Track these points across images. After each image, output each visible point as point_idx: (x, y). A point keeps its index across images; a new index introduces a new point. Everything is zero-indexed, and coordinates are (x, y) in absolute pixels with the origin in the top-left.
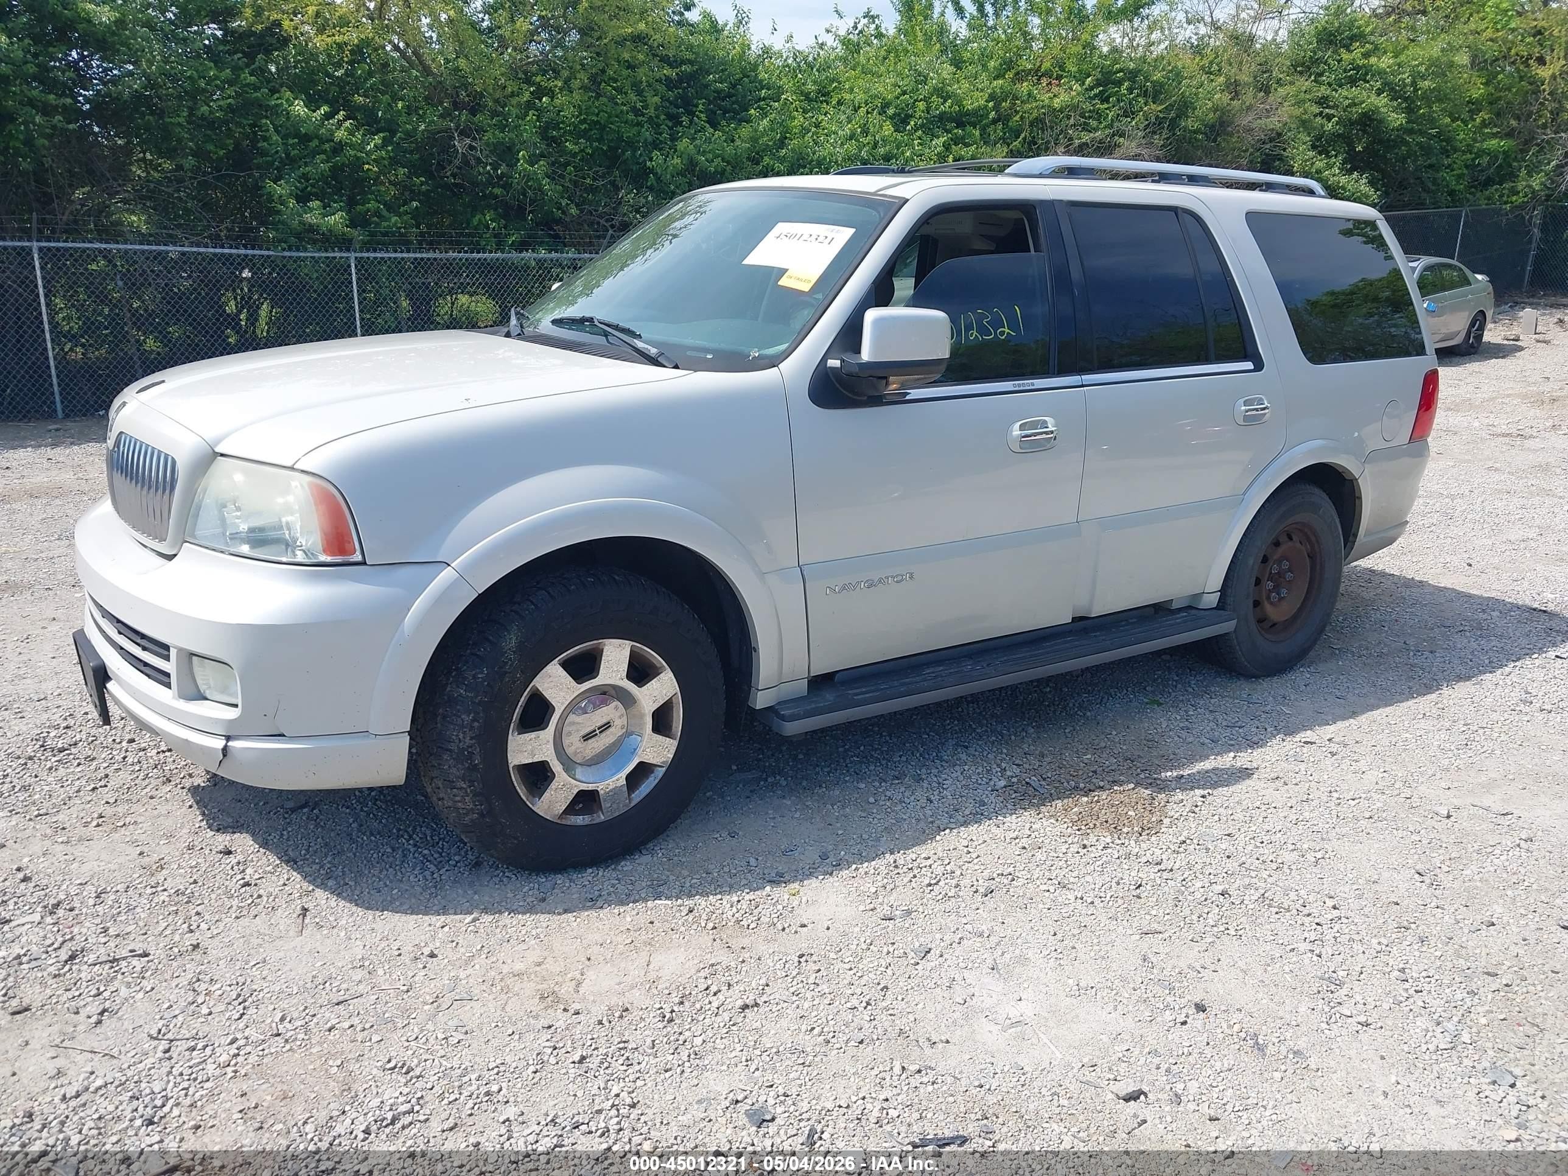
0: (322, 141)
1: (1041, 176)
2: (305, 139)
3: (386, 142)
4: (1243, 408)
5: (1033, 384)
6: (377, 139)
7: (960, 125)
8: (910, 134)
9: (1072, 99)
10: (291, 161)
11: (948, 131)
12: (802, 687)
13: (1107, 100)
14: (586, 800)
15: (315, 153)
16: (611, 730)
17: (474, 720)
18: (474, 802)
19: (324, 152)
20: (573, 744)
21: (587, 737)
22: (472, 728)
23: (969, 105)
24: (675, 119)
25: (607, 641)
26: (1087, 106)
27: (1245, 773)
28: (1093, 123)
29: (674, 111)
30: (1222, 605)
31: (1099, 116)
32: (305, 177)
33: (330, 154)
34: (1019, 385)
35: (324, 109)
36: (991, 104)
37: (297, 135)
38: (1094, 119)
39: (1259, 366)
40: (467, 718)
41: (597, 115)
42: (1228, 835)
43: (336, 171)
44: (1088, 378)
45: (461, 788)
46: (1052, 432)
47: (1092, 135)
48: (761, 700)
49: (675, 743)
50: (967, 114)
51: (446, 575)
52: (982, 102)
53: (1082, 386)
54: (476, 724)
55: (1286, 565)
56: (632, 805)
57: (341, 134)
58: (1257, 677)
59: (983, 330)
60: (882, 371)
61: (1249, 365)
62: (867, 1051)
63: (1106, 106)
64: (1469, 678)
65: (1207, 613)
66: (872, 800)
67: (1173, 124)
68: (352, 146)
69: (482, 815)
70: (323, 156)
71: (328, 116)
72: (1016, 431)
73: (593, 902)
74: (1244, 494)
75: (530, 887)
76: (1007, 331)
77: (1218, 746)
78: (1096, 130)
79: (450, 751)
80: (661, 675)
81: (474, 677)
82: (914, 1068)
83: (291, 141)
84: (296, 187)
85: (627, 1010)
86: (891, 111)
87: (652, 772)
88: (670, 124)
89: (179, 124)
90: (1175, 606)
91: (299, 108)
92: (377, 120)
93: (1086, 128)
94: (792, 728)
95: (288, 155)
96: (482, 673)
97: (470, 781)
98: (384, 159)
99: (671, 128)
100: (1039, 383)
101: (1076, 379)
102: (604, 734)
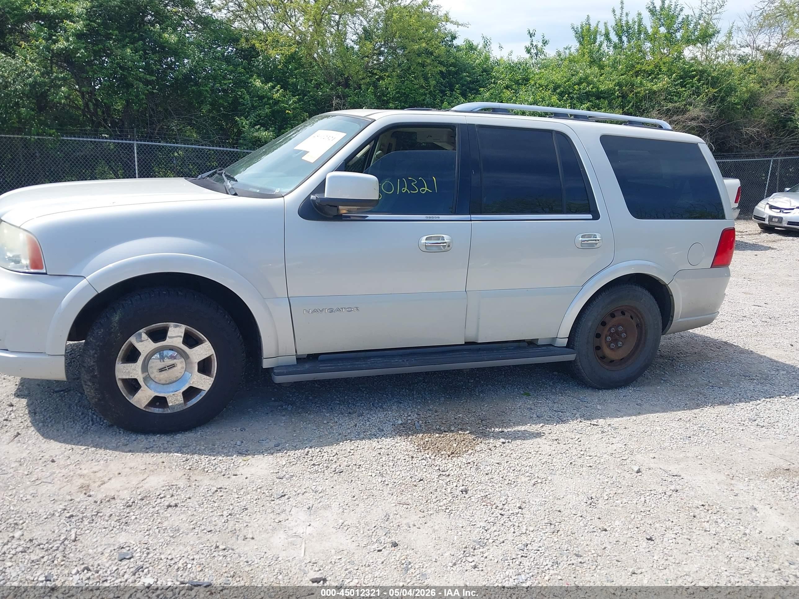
0: (269, 99)
1: (471, 112)
2: (261, 98)
3: (299, 100)
4: (581, 239)
5: (439, 217)
6: (295, 99)
7: (598, 98)
8: (565, 101)
9: (664, 85)
10: (254, 108)
11: (589, 101)
12: (293, 360)
13: (685, 86)
14: (159, 401)
15: (266, 104)
16: (175, 368)
17: (95, 353)
18: (95, 393)
19: (270, 104)
20: (154, 373)
21: (161, 370)
22: (94, 357)
23: (602, 88)
24: (443, 92)
25: (172, 324)
26: (672, 89)
27: (538, 435)
28: (676, 99)
29: (443, 88)
30: (569, 345)
31: (678, 94)
32: (259, 115)
33: (272, 105)
34: (430, 217)
35: (270, 84)
36: (617, 88)
37: (258, 96)
38: (676, 96)
39: (596, 217)
40: (92, 352)
41: (405, 90)
42: (498, 463)
43: (273, 113)
44: (474, 217)
45: (89, 386)
46: (446, 243)
47: (673, 105)
48: (266, 364)
49: (213, 379)
50: (602, 92)
51: (83, 283)
52: (611, 86)
53: (471, 221)
54: (96, 355)
55: (620, 329)
56: (186, 407)
57: (276, 96)
58: (599, 389)
59: (410, 188)
60: (335, 203)
61: (590, 216)
62: (210, 535)
63: (684, 89)
64: (728, 404)
65: (559, 349)
66: (325, 422)
67: (723, 100)
68: (283, 102)
69: (99, 400)
70: (268, 106)
71: (273, 87)
72: (423, 240)
73: (147, 450)
74: (583, 286)
75: (123, 438)
76: (426, 189)
77: (540, 419)
78: (676, 102)
79: (84, 367)
80: (203, 344)
81: (97, 333)
82: (221, 547)
83: (255, 99)
84: (254, 120)
85: (114, 498)
86: (558, 91)
87: (200, 392)
88: (441, 95)
89: (207, 91)
90: (539, 343)
91: (258, 83)
92: (297, 90)
93: (671, 101)
94: (278, 379)
95: (253, 105)
96: (100, 331)
97: (93, 383)
98: (298, 108)
99: (441, 97)
100: (442, 217)
101: (467, 217)
102: (171, 370)
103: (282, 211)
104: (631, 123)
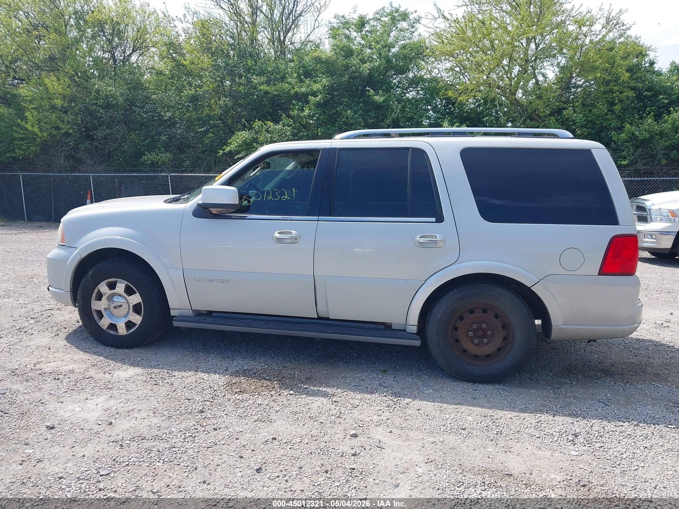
4: (419, 239)
5: (292, 218)
12: (190, 313)
14: (113, 327)
16: (122, 308)
20: (111, 308)
21: (115, 308)
25: (119, 280)
30: (419, 333)
34: (285, 218)
39: (440, 219)
44: (322, 218)
46: (293, 236)
48: (173, 313)
49: (141, 318)
51: (76, 251)
53: (318, 221)
55: (484, 326)
56: (128, 334)
59: (274, 196)
60: (206, 206)
61: (434, 219)
65: (409, 334)
74: (425, 281)
76: (286, 197)
80: (136, 295)
87: (134, 326)
90: (394, 327)
94: (176, 324)
100: (294, 217)
101: (316, 218)
102: (120, 308)
103: (182, 212)
104: (520, 135)
